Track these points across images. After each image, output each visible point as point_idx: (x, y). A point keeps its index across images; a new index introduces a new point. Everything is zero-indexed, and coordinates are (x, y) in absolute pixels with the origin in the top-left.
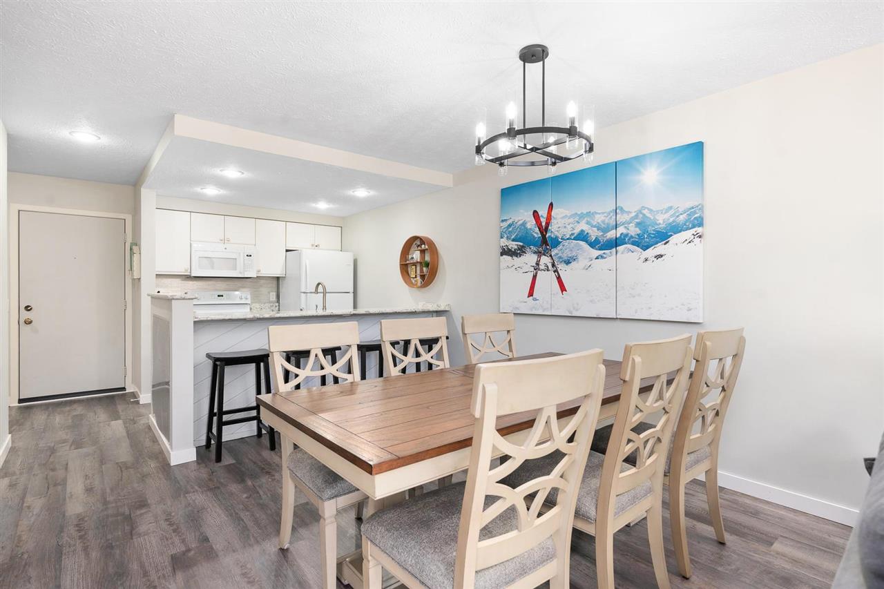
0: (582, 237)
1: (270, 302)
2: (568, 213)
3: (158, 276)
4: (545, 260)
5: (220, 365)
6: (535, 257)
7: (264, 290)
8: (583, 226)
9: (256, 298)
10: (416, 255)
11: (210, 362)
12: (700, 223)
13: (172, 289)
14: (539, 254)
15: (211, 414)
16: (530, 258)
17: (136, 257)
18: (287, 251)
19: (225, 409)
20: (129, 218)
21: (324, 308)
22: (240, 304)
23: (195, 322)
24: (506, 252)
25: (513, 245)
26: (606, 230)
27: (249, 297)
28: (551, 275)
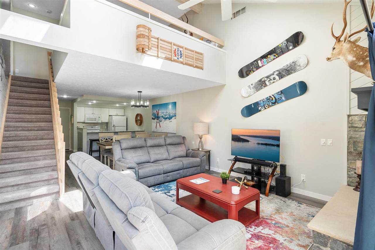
0: (162, 117)
1: (105, 129)
2: (161, 112)
3: (78, 123)
4: (158, 121)
5: (92, 141)
6: (157, 120)
7: (104, 126)
8: (163, 115)
9: (102, 128)
10: (139, 118)
11: (90, 141)
12: (176, 116)
13: (81, 126)
14: (157, 119)
15: (90, 151)
16: (156, 120)
17: (73, 118)
18: (109, 116)
19: (93, 150)
20: (70, 109)
21: (115, 130)
22: (97, 129)
23: (87, 133)
24: (153, 119)
25: (154, 117)
26: (165, 116)
27: (99, 127)
28: (159, 124)
